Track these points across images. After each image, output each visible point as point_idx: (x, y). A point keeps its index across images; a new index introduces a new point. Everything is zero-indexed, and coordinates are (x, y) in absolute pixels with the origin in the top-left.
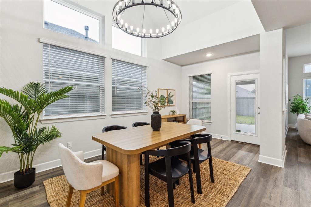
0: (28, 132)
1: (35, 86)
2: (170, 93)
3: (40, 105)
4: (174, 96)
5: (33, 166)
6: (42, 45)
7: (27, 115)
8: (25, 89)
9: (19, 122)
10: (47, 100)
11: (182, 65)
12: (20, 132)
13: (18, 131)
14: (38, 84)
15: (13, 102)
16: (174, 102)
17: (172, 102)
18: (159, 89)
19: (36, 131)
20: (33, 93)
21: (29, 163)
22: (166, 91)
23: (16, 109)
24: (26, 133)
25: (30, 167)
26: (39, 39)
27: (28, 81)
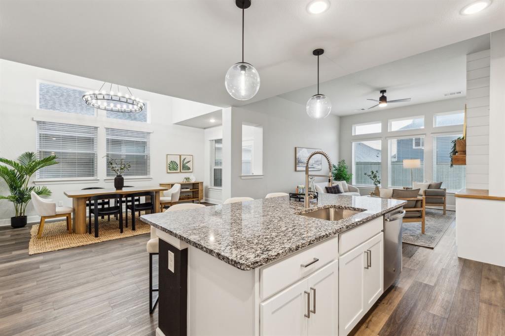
0: (21, 189)
1: (30, 155)
2: (184, 159)
3: (31, 171)
4: (191, 162)
5: (25, 215)
6: (36, 122)
7: (22, 177)
8: (21, 158)
9: (14, 181)
10: (35, 166)
11: (205, 127)
12: (15, 189)
13: (14, 187)
14: (32, 154)
15: (10, 168)
16: (191, 168)
17: (189, 169)
18: (167, 155)
19: (27, 189)
20: (27, 162)
21: (22, 211)
22: (179, 156)
23: (13, 173)
24: (19, 190)
25: (22, 215)
26: (33, 119)
27: (23, 152)
